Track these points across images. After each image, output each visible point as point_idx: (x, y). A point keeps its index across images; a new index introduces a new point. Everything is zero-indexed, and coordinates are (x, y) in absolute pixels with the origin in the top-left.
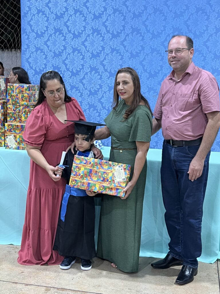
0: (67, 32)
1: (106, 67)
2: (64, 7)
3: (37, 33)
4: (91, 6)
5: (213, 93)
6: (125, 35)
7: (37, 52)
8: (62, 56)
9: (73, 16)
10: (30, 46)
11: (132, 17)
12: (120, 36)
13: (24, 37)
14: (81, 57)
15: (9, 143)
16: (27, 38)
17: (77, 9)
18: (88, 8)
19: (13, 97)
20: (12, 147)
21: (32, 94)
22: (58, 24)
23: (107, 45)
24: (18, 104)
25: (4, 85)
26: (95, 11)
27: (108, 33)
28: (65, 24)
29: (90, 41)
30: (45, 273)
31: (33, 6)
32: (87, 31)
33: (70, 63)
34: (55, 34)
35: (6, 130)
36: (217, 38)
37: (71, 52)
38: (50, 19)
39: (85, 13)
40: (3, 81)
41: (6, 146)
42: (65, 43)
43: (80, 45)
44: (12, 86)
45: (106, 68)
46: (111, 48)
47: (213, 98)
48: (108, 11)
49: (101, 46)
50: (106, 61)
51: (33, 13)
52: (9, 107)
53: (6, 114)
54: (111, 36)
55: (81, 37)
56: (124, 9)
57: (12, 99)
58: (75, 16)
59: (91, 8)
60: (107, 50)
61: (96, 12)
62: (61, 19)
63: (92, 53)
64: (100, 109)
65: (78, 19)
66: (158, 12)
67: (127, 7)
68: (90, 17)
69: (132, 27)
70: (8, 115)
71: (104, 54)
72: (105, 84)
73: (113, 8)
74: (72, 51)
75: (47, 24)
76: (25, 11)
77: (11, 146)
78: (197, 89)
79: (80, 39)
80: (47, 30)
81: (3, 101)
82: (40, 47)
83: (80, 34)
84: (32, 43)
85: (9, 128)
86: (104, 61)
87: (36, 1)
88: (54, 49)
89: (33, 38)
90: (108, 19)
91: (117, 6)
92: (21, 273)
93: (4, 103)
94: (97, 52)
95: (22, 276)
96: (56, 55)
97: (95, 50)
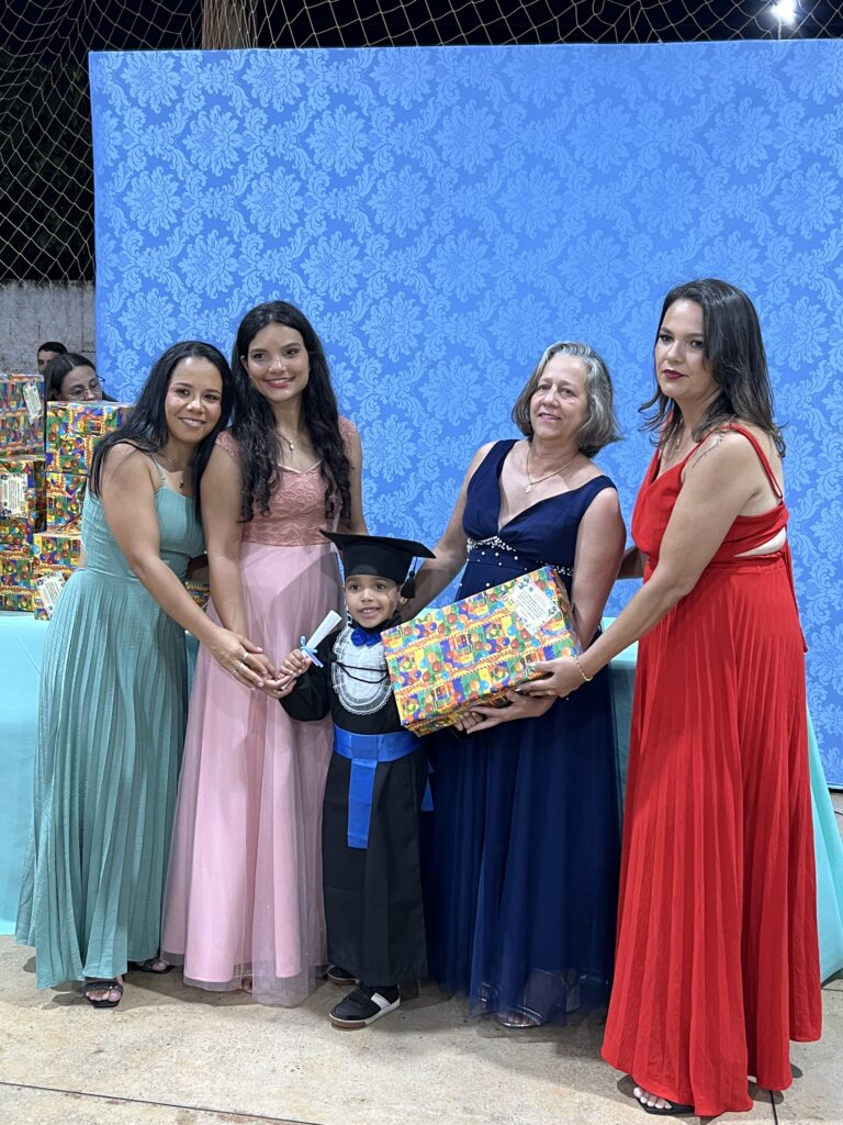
0: (244, 229)
1: (370, 342)
2: (236, 149)
3: (146, 233)
4: (323, 145)
6: (432, 240)
7: (146, 294)
8: (227, 307)
9: (264, 180)
10: (123, 272)
11: (455, 182)
12: (415, 244)
13: (102, 243)
16: (113, 247)
17: (276, 156)
18: (311, 153)
19: (65, 446)
22: (214, 203)
23: (374, 272)
24: (81, 471)
25: (40, 407)
26: (334, 162)
27: (375, 234)
28: (239, 204)
29: (319, 258)
31: (133, 144)
32: (308, 226)
34: (206, 237)
35: (38, 556)
36: (730, 251)
37: (257, 294)
38: (187, 187)
39: (303, 166)
40: (36, 393)
42: (237, 265)
43: (287, 271)
44: (60, 411)
45: (371, 347)
46: (387, 280)
48: (375, 162)
49: (355, 275)
50: (373, 324)
51: (132, 166)
52: (52, 481)
53: (42, 502)
54: (386, 242)
55: (290, 247)
56: (430, 159)
57: (62, 453)
58: (271, 178)
59: (321, 152)
60: (376, 288)
61: (337, 166)
62: (224, 187)
63: (326, 298)
65: (280, 187)
66: (537, 167)
67: (439, 151)
68: (318, 181)
69: (454, 215)
70: (51, 507)
71: (364, 302)
72: (368, 398)
74: (260, 290)
75: (180, 202)
76: (106, 162)
79: (288, 252)
80: (180, 223)
81: (36, 458)
82: (156, 277)
83: (286, 236)
84: (129, 266)
85: (48, 549)
86: (365, 324)
87: (144, 128)
88: (203, 284)
89: (134, 248)
90: (378, 187)
91: (407, 148)
92: (96, 1053)
93: (38, 465)
94: (343, 296)
95: (99, 1066)
96: (209, 304)
97: (336, 288)
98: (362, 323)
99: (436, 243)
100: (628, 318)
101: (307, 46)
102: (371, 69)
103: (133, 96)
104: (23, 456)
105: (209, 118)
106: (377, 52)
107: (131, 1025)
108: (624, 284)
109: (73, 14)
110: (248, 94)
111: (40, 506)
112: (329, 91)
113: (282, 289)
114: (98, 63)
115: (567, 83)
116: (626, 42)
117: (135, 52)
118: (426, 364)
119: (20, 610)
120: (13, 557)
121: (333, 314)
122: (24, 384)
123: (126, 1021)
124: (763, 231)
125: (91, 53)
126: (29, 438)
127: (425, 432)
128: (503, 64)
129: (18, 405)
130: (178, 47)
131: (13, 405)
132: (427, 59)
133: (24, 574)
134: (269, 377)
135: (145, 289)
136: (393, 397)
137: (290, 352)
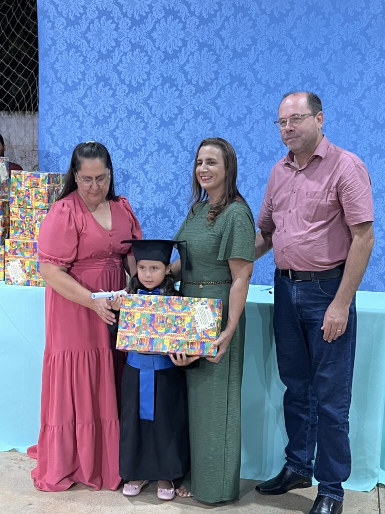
0: (118, 82)
1: (184, 142)
2: (114, 39)
3: (66, 84)
4: (160, 37)
5: (362, 191)
7: (65, 117)
8: (108, 124)
9: (129, 55)
10: (53, 105)
11: (231, 57)
12: (209, 90)
13: (43, 90)
14: (143, 124)
15: (12, 275)
16: (48, 91)
17: (135, 43)
18: (154, 41)
19: (20, 193)
20: (17, 281)
21: (54, 189)
22: (102, 68)
23: (187, 105)
24: (28, 207)
26: (167, 46)
27: (188, 84)
28: (115, 68)
29: (157, 97)
30: (69, 507)
31: (60, 36)
32: (152, 80)
33: (122, 136)
34: (98, 86)
35: (7, 250)
36: (379, 94)
37: (124, 116)
38: (88, 59)
39: (150, 48)
41: (7, 279)
42: (114, 101)
43: (140, 105)
44: (18, 175)
45: (185, 145)
46: (194, 109)
47: (362, 200)
48: (188, 46)
49: (177, 107)
50: (186, 133)
51: (59, 49)
52: (13, 212)
53: (7, 223)
54: (194, 89)
55: (142, 91)
56: (218, 44)
57: (18, 197)
58: (132, 55)
59: (160, 40)
60: (188, 114)
61: (168, 48)
62: (108, 59)
63: (161, 119)
64: (175, 215)
65: (138, 60)
66: (276, 48)
67: (223, 40)
68: (158, 56)
69: (230, 74)
70: (12, 225)
71: (181, 121)
72: (183, 172)
73: (198, 41)
74: (126, 114)
75: (84, 68)
76: (45, 46)
77: (15, 280)
78: (334, 184)
79: (141, 94)
80: (84, 79)
81: (4, 200)
82: (70, 107)
84: (56, 101)
85: (12, 247)
86: (181, 133)
87: (66, 28)
88: (95, 111)
89: (59, 92)
90: (190, 59)
91: (205, 38)
92: (28, 505)
94: (170, 118)
96: (99, 122)
97: (166, 114)
99: (220, 89)
103: (60, 11)
105: (100, 23)
110: (121, 10)
111: (6, 225)
112: (164, 8)
115: (292, 4)
135: (65, 114)
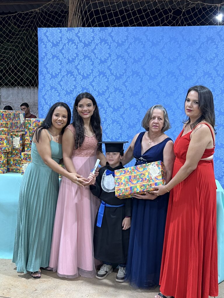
0: (77, 74)
1: (110, 103)
2: (75, 53)
3: (52, 75)
4: (98, 52)
6: (127, 77)
8: (73, 94)
9: (83, 61)
10: (46, 85)
11: (133, 62)
12: (122, 78)
13: (41, 77)
16: (43, 78)
17: (86, 55)
18: (95, 54)
19: (30, 130)
22: (70, 67)
23: (111, 85)
26: (101, 57)
27: (112, 75)
28: (76, 67)
29: (96, 81)
31: (49, 52)
32: (94, 73)
34: (67, 76)
35: (22, 158)
38: (63, 63)
39: (93, 58)
40: (23, 116)
42: (75, 83)
43: (88, 85)
44: (29, 121)
45: (110, 105)
48: (112, 57)
49: (106, 86)
50: (110, 99)
51: (49, 58)
52: (27, 139)
54: (114, 77)
55: (89, 79)
56: (126, 56)
57: (29, 132)
59: (98, 54)
60: (111, 89)
62: (72, 63)
63: (98, 92)
65: (87, 63)
66: (155, 58)
67: (129, 54)
68: (97, 61)
69: (132, 71)
70: (26, 145)
71: (108, 93)
72: (109, 118)
73: (116, 54)
75: (61, 67)
76: (42, 56)
79: (89, 80)
80: (61, 72)
81: (22, 133)
82: (54, 86)
83: (88, 76)
84: (47, 83)
85: (25, 156)
87: (52, 47)
88: (66, 88)
89: (49, 78)
90: (113, 63)
91: (120, 53)
92: (35, 290)
93: (23, 135)
94: (103, 91)
95: (36, 294)
96: (68, 93)
97: (101, 89)
98: (108, 98)
99: (127, 78)
100: (178, 97)
101: (94, 27)
102: (111, 33)
103: (49, 39)
104: (19, 132)
105: (69, 45)
106: (113, 28)
107: (44, 283)
108: (177, 89)
109: (34, 19)
110: (79, 39)
111: (23, 145)
112: (100, 38)
113: (87, 89)
114: (40, 31)
115: (162, 36)
116: (178, 26)
117: (50, 28)
118: (124, 109)
119: (17, 172)
120: (16, 159)
121: (100, 96)
122: (20, 113)
123: (43, 282)
124: (214, 75)
125: (38, 28)
126: (20, 128)
127: (124, 127)
128: (146, 32)
129: (18, 119)
130: (61, 27)
131: (17, 119)
132: (126, 30)
133: (19, 163)
134: (83, 112)
135: (51, 89)
136: (116, 118)
137: (89, 105)
